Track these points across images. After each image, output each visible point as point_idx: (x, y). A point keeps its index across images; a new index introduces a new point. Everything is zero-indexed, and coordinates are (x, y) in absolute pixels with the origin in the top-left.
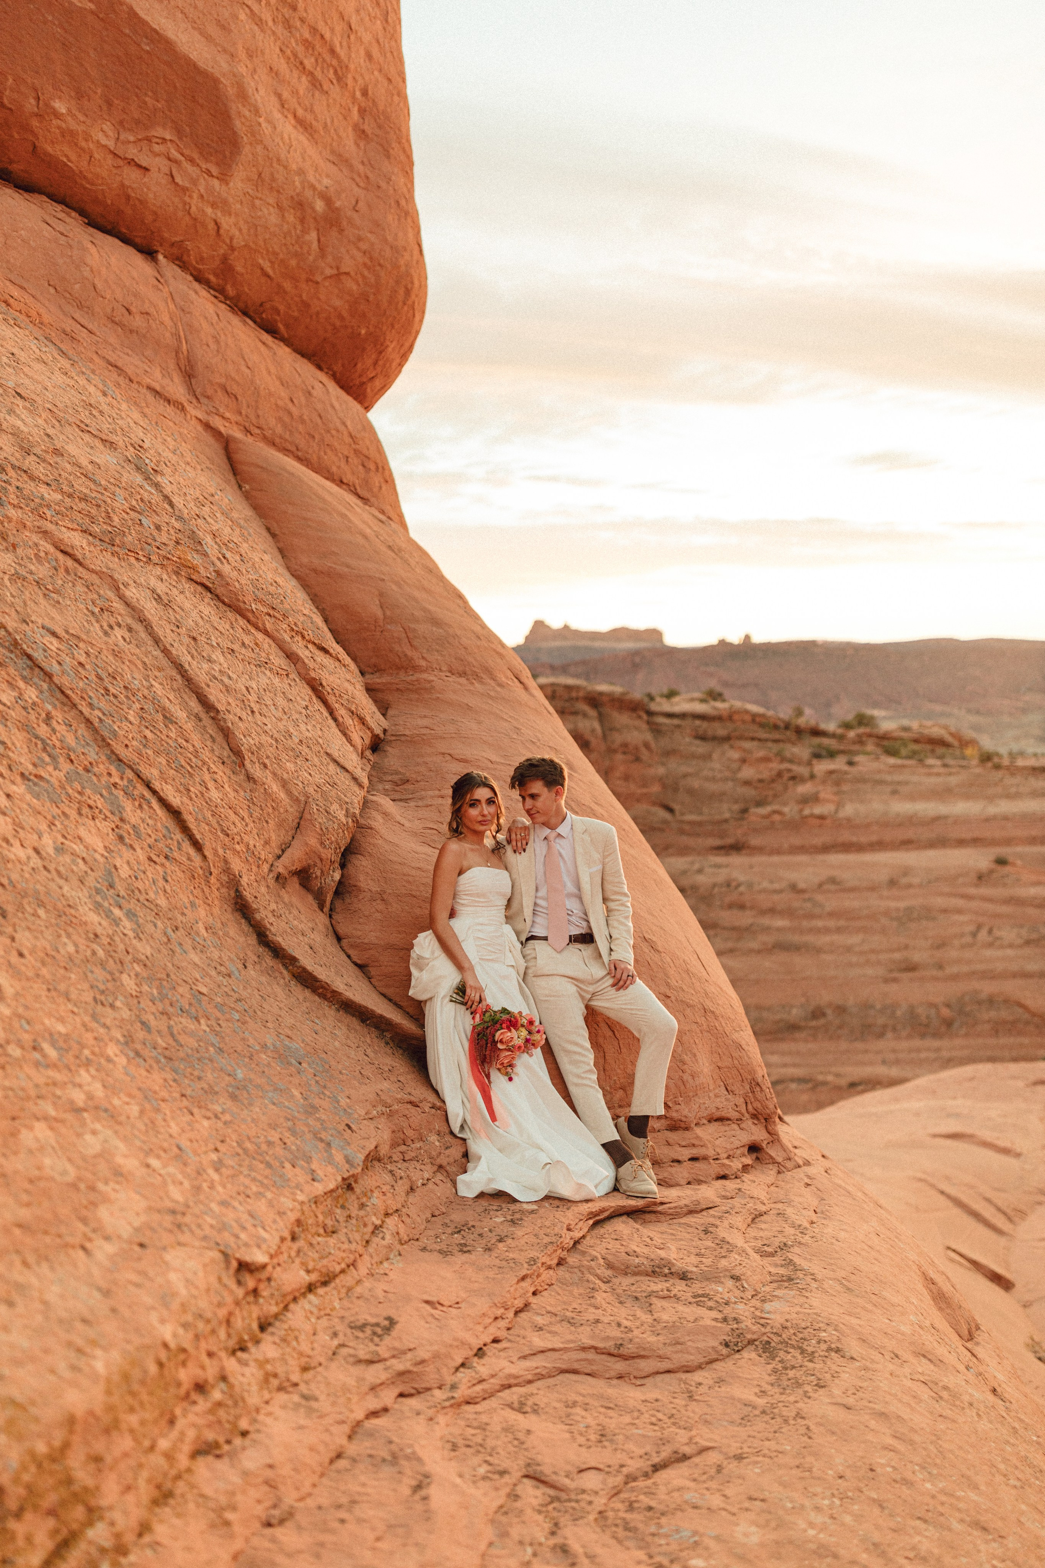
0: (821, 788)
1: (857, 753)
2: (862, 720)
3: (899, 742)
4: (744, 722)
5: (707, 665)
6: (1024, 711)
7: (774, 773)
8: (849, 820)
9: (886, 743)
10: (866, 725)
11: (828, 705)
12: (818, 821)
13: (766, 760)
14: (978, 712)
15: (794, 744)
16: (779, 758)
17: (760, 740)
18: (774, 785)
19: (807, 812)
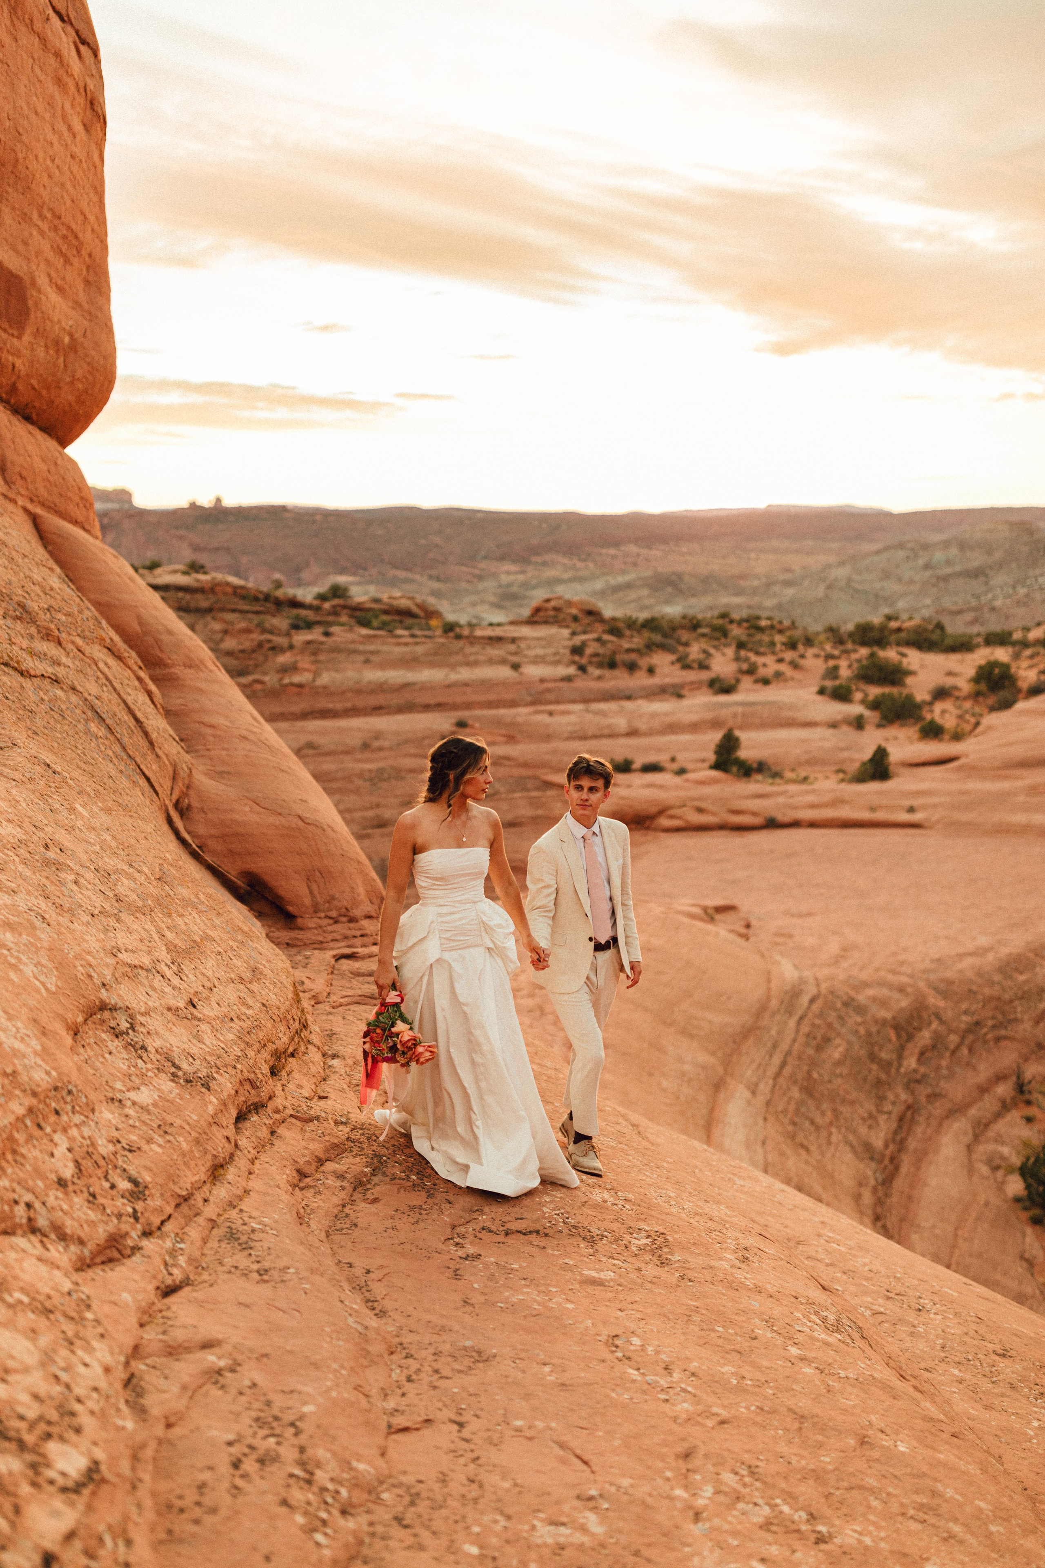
0: (299, 658)
1: (331, 624)
2: (337, 592)
3: (371, 613)
4: (225, 594)
5: (177, 528)
6: (480, 578)
7: (256, 643)
8: (325, 687)
9: (358, 614)
10: (339, 597)
11: (298, 570)
12: (297, 690)
13: (248, 631)
14: (438, 579)
15: (274, 616)
16: (259, 630)
17: (241, 612)
18: (254, 655)
19: (286, 681)
